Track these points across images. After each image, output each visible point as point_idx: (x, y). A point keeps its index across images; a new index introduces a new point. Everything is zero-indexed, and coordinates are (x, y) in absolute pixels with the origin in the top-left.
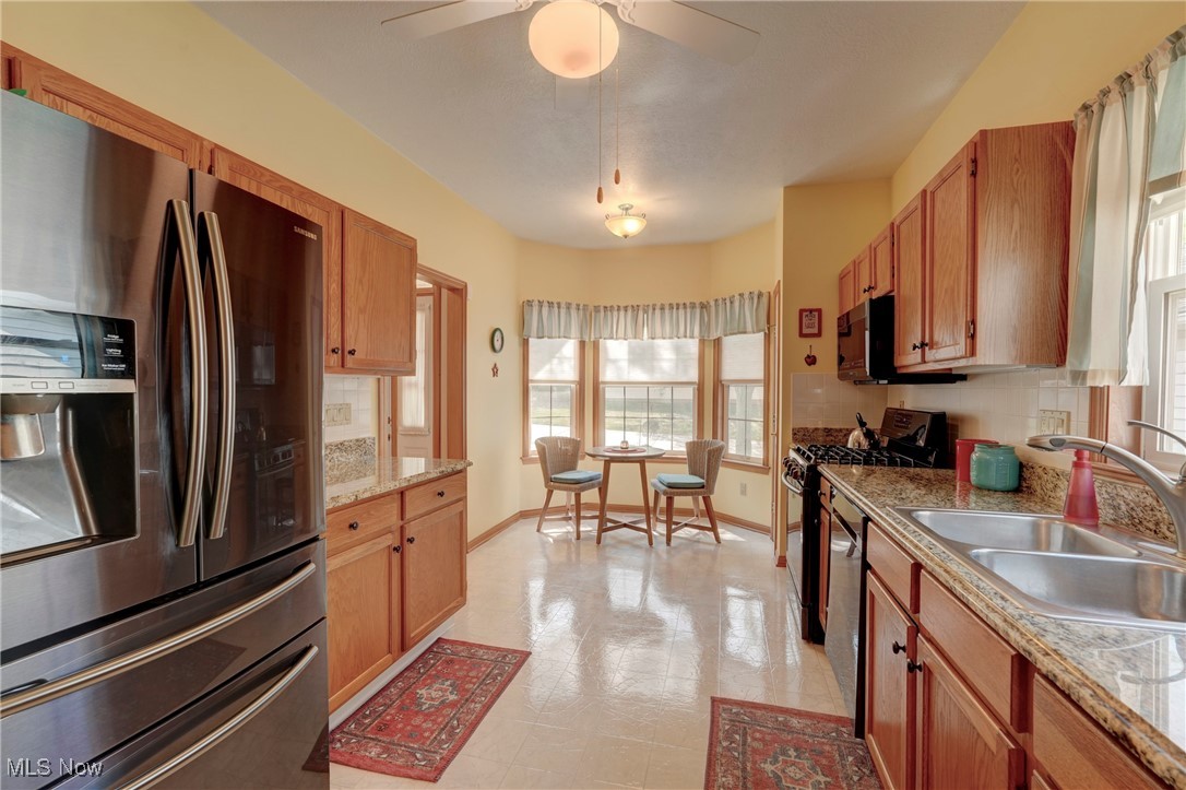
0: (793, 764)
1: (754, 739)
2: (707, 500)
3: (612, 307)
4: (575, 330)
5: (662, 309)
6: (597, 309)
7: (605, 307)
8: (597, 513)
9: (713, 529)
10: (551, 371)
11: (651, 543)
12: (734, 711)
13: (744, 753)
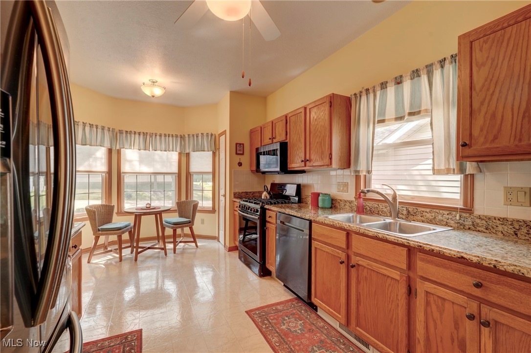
0: (290, 322)
1: (272, 320)
2: (191, 229)
3: (131, 131)
4: (107, 144)
5: (160, 136)
6: (121, 132)
7: (127, 132)
8: (129, 244)
9: (195, 242)
10: (90, 165)
11: (166, 254)
12: (257, 313)
13: (273, 326)
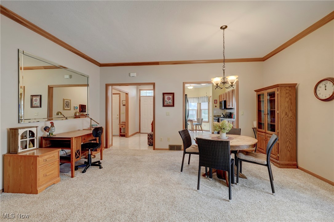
2: (201, 126)
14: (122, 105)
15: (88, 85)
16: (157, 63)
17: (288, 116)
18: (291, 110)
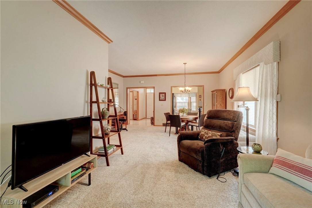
14: (134, 99)
15: (118, 88)
16: (156, 75)
17: (221, 106)
18: (223, 103)
